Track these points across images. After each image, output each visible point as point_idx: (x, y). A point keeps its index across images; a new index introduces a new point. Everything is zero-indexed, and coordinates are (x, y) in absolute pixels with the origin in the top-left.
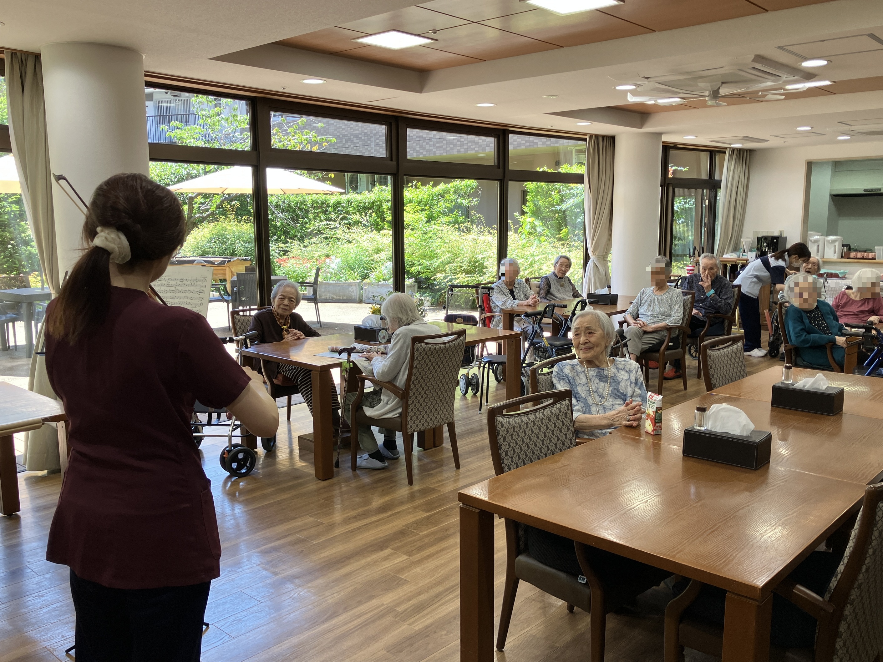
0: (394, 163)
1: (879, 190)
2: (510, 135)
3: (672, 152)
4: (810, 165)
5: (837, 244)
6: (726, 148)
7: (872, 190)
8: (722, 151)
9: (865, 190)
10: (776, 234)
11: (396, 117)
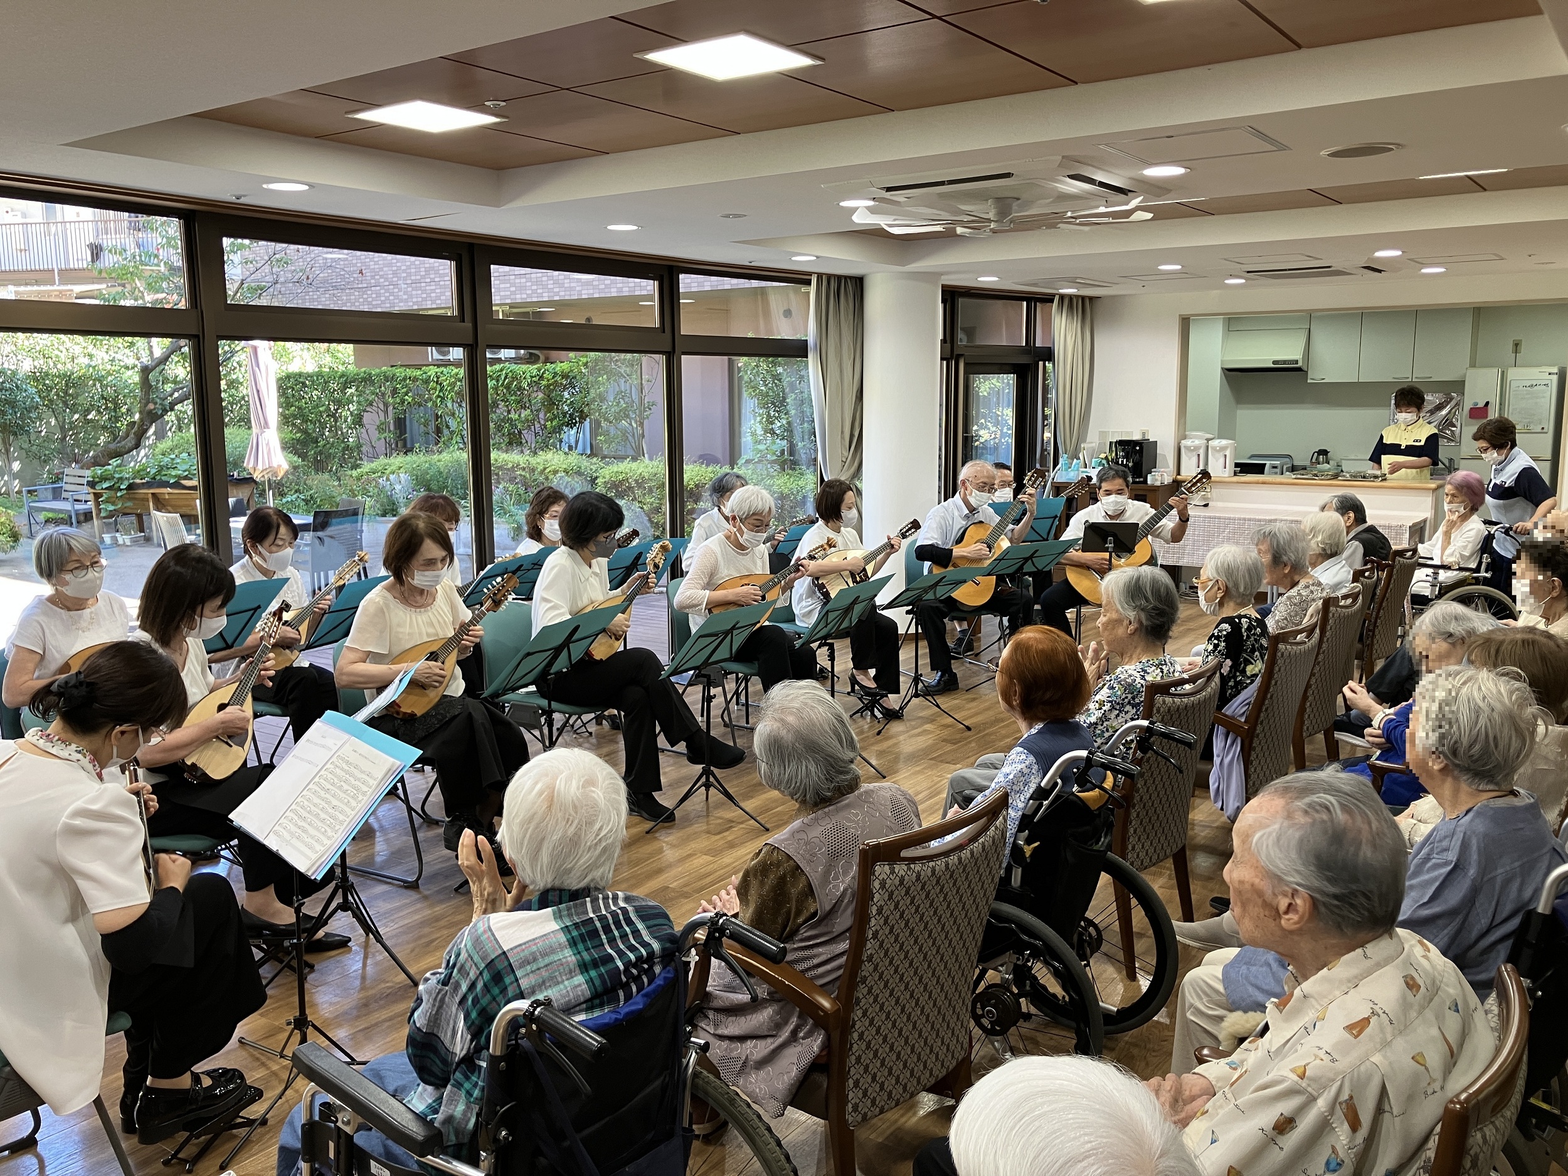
0: (468, 325)
1: (1296, 362)
2: (681, 276)
3: (961, 301)
4: (1185, 323)
5: (1228, 453)
6: (1054, 295)
7: (1285, 362)
8: (1048, 299)
9: (1274, 362)
10: (1137, 437)
11: (471, 245)
